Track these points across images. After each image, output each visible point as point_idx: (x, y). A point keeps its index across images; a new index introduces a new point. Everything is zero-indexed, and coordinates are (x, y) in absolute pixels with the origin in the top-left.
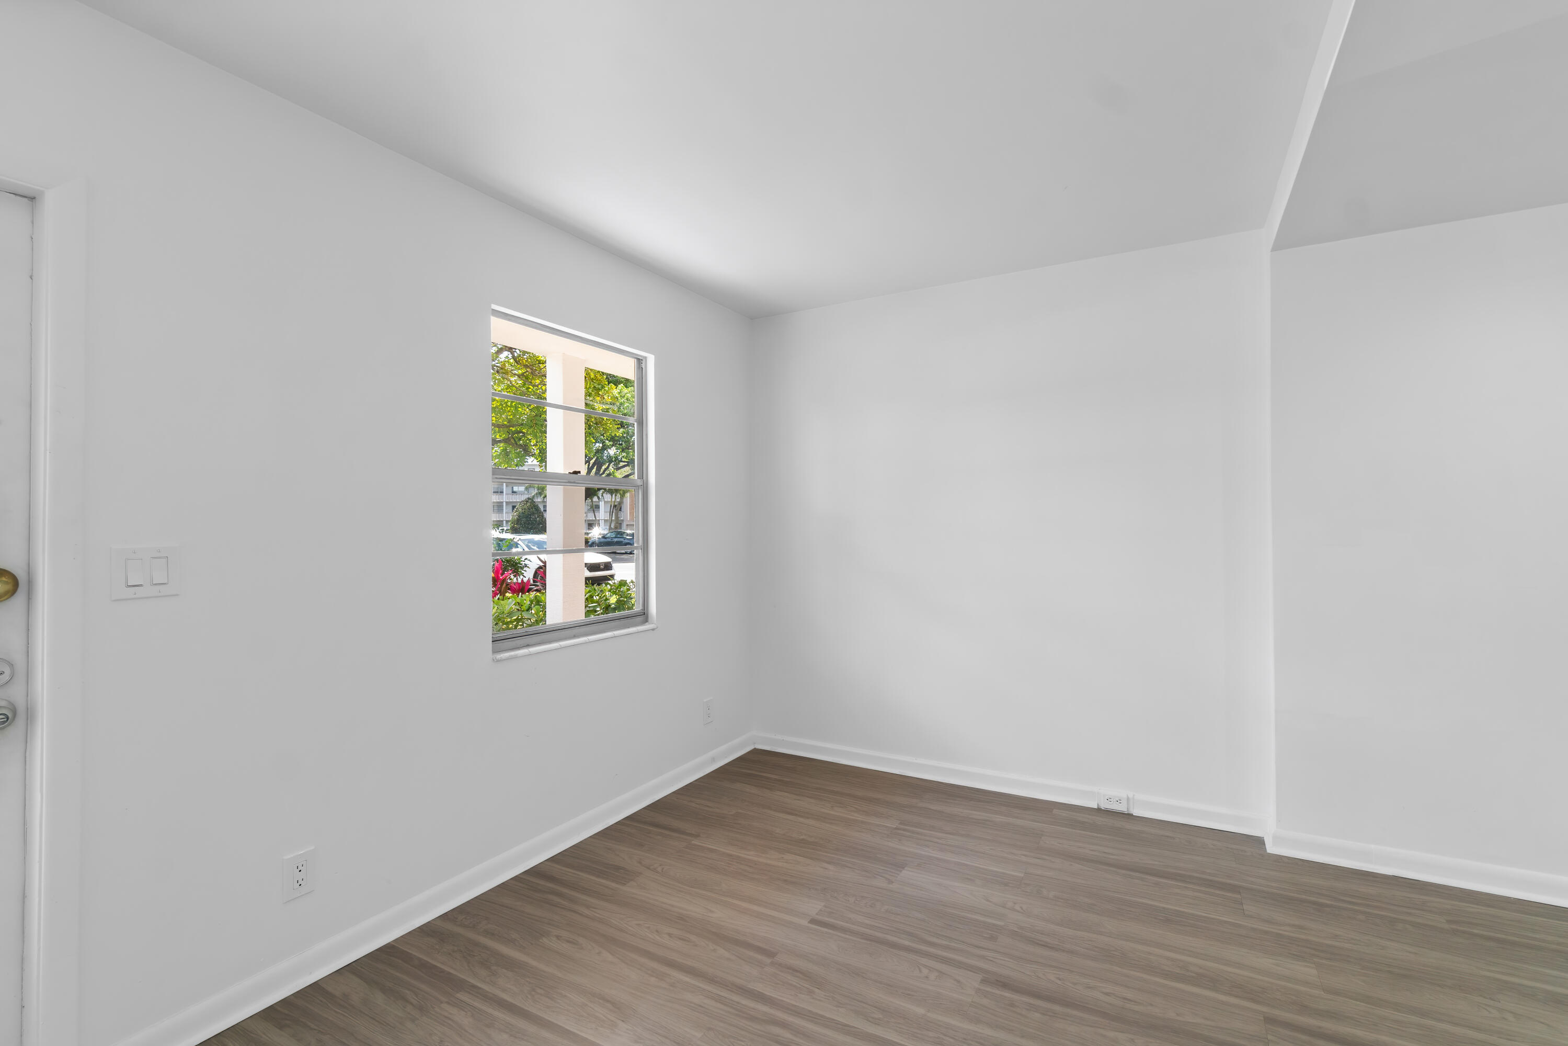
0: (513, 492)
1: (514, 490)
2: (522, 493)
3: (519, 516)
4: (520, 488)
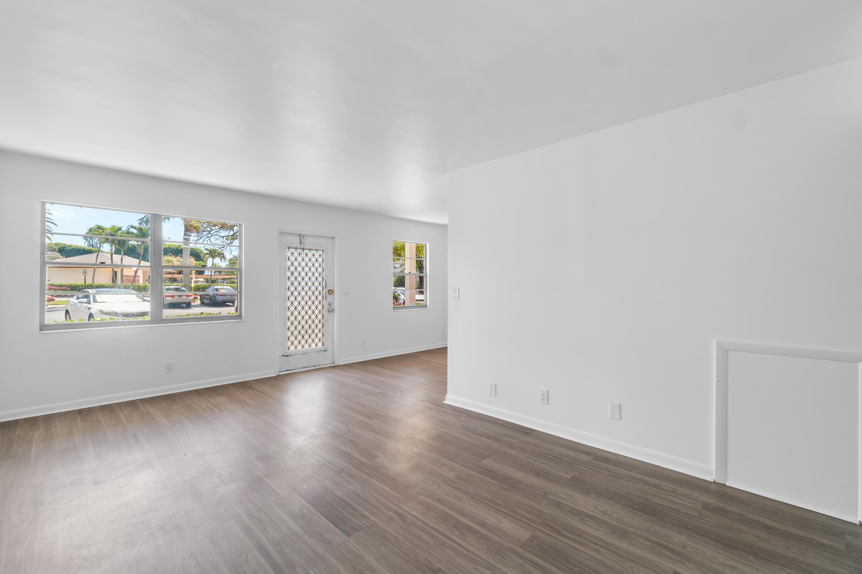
0: (394, 267)
1: (395, 266)
2: (398, 268)
3: (397, 279)
4: (397, 265)
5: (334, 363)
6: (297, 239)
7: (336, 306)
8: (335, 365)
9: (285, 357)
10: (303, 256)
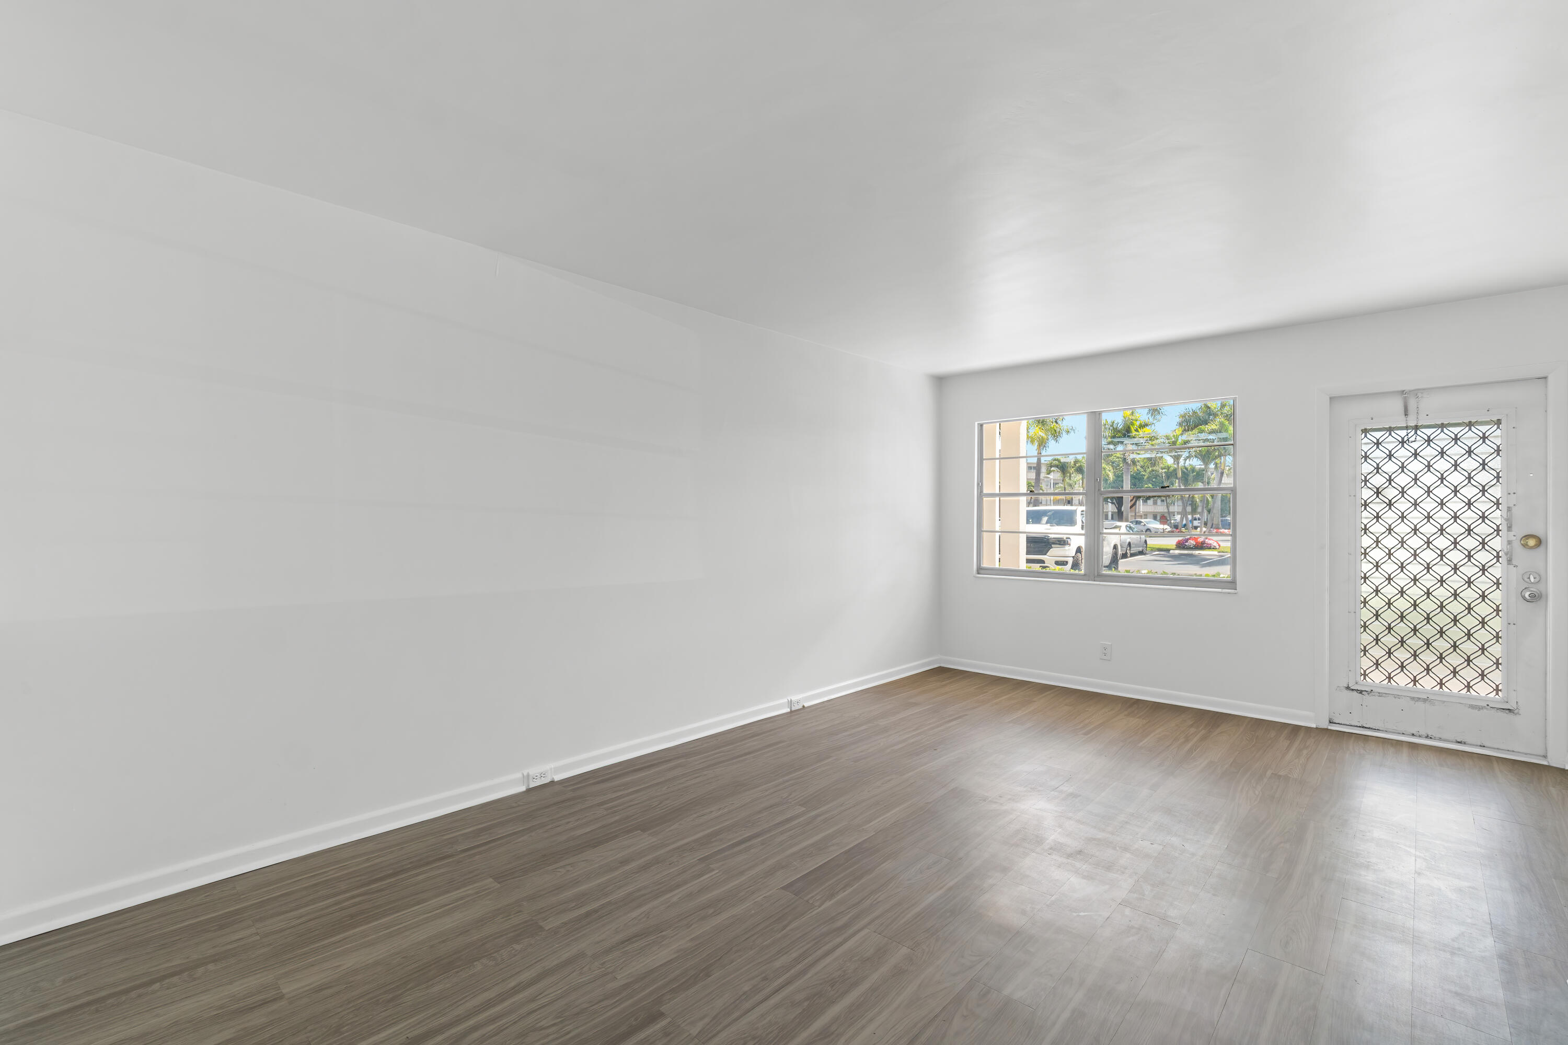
5: (1545, 757)
6: (1396, 405)
7: (1552, 588)
8: (1545, 763)
9: (1355, 693)
10: (1415, 445)
